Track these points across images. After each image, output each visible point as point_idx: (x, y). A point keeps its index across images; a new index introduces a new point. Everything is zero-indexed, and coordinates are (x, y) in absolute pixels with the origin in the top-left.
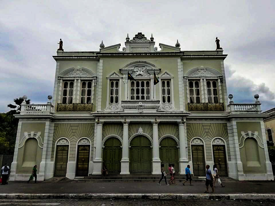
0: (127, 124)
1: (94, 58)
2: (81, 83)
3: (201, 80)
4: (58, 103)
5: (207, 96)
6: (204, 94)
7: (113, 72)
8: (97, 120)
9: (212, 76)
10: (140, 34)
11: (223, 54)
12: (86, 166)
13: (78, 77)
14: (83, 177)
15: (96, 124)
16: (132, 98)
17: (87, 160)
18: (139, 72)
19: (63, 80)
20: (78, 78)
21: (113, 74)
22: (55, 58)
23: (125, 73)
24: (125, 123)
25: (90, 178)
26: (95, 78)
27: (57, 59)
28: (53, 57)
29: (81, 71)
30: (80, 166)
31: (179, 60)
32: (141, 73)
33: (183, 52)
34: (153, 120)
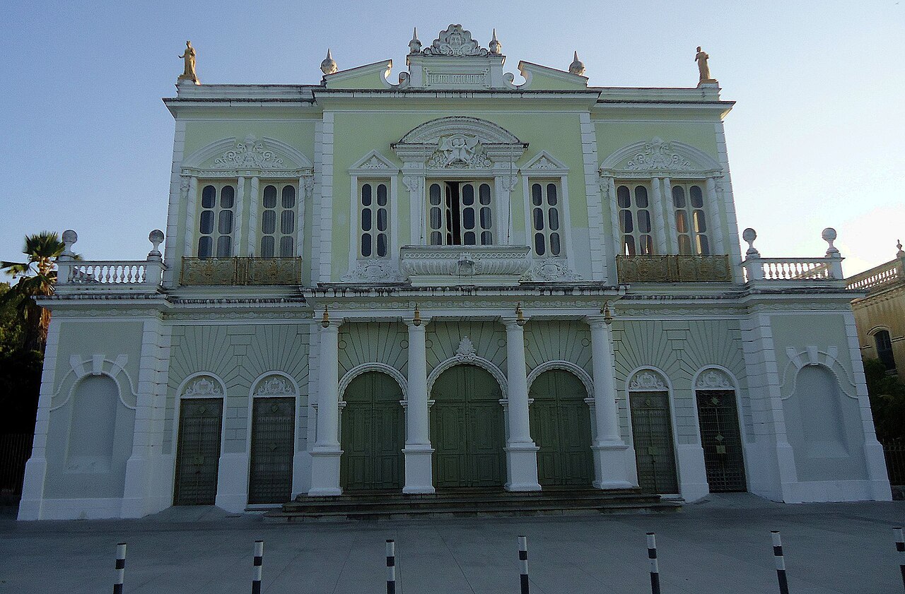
0: (422, 327)
1: (304, 104)
2: (260, 187)
3: (656, 182)
4: (183, 257)
5: (674, 234)
6: (667, 225)
7: (370, 153)
8: (319, 314)
9: (690, 169)
10: (455, 29)
11: (721, 99)
12: (283, 468)
13: (251, 170)
14: (280, 506)
15: (314, 328)
16: (437, 239)
17: (286, 448)
18: (456, 152)
19: (200, 180)
20: (249, 174)
21: (369, 160)
22: (169, 104)
23: (408, 156)
24: (417, 322)
25: (300, 509)
26: (308, 173)
27: (176, 106)
28: (165, 100)
29: (261, 151)
30: (261, 468)
31: (585, 117)
32: (463, 156)
33: (597, 91)
34: (505, 313)
